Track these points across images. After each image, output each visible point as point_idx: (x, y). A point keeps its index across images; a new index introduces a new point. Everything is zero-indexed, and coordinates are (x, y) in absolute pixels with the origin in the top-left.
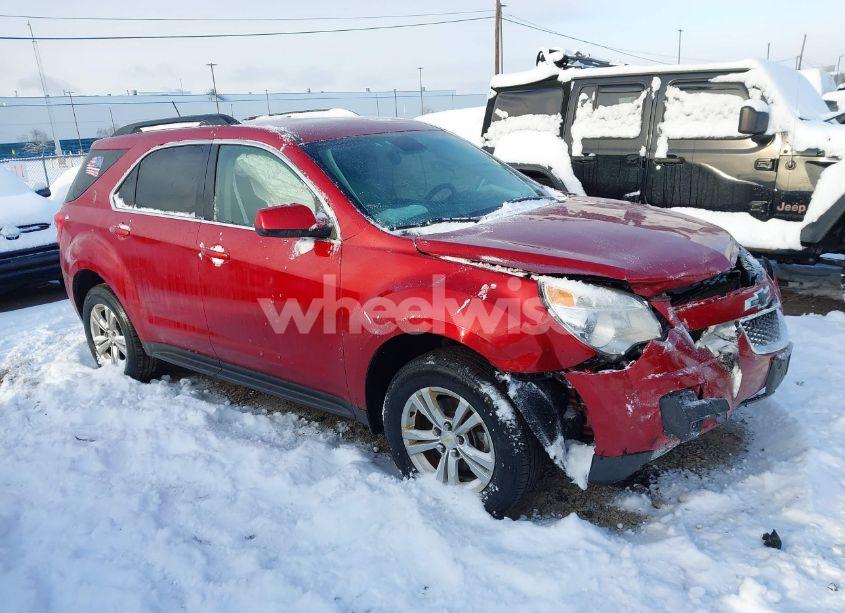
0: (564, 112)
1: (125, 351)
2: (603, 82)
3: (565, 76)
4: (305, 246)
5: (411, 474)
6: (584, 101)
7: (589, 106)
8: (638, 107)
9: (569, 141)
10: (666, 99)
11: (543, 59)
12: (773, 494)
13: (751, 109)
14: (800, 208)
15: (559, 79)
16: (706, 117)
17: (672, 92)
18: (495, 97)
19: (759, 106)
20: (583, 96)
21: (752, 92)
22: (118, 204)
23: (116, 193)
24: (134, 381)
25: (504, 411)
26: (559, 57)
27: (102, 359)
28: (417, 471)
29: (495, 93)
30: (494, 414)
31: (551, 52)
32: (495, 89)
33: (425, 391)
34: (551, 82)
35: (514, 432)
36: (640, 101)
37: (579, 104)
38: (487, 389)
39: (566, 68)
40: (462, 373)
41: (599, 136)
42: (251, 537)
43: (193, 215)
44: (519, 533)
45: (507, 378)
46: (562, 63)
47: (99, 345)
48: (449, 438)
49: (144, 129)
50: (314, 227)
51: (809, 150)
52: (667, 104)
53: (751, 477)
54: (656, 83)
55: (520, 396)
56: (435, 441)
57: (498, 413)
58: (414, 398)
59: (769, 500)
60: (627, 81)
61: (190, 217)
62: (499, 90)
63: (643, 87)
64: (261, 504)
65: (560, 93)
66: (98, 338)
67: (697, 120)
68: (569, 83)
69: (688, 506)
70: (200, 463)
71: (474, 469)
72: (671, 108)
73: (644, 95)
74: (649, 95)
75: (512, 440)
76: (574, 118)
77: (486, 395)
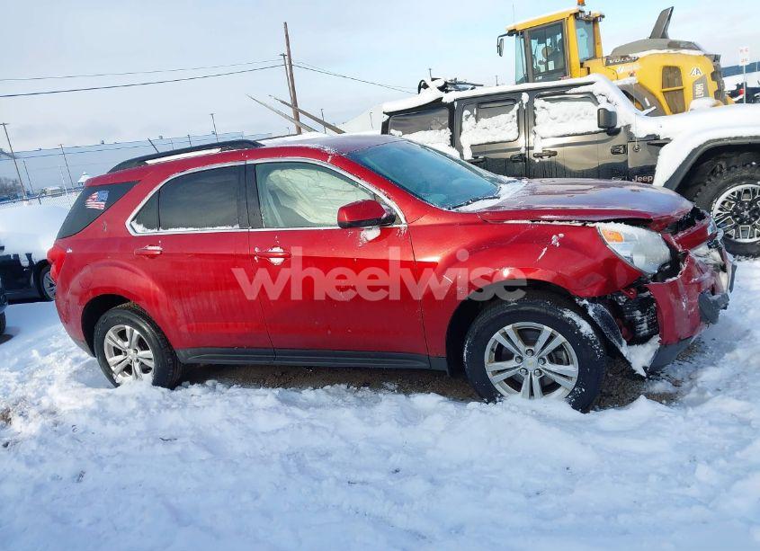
0: (451, 126)
1: (151, 364)
2: (480, 100)
3: (448, 98)
4: (371, 233)
5: (498, 399)
6: (467, 117)
7: (472, 119)
8: (514, 116)
9: (460, 149)
10: (535, 108)
11: (426, 86)
12: (747, 361)
13: (605, 110)
14: (649, 178)
15: (444, 101)
16: (569, 119)
17: (538, 103)
18: (388, 120)
19: (610, 108)
20: (466, 112)
21: (599, 98)
22: (140, 230)
23: (133, 220)
24: (165, 390)
25: (586, 328)
26: (441, 83)
27: (119, 378)
28: (502, 396)
29: (387, 117)
30: (578, 331)
31: (433, 80)
32: (387, 114)
33: (508, 328)
34: (437, 105)
35: (596, 342)
36: (514, 112)
37: (464, 119)
38: (568, 314)
39: (447, 91)
40: (544, 306)
41: (484, 142)
42: (396, 471)
43: (237, 226)
44: (608, 418)
45: (585, 302)
46: (443, 89)
47: (115, 365)
48: (531, 362)
49: (149, 162)
50: (385, 216)
51: (648, 136)
52: (536, 113)
53: (727, 354)
54: (525, 97)
55: (596, 314)
56: (518, 367)
57: (582, 330)
58: (497, 336)
59: (747, 366)
60: (501, 98)
61: (236, 229)
62: (390, 114)
63: (515, 101)
64: (385, 447)
65: (446, 112)
66: (112, 360)
67: (562, 122)
68: (452, 103)
69: (702, 379)
70: (306, 430)
71: (559, 380)
72: (540, 115)
73: (517, 106)
74: (521, 106)
75: (595, 349)
76: (461, 131)
77: (569, 319)
